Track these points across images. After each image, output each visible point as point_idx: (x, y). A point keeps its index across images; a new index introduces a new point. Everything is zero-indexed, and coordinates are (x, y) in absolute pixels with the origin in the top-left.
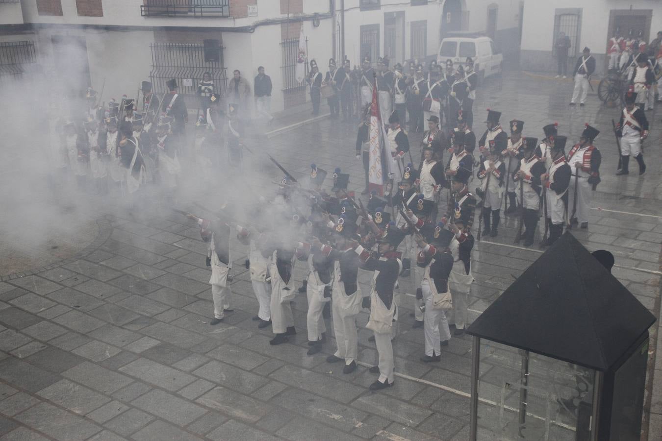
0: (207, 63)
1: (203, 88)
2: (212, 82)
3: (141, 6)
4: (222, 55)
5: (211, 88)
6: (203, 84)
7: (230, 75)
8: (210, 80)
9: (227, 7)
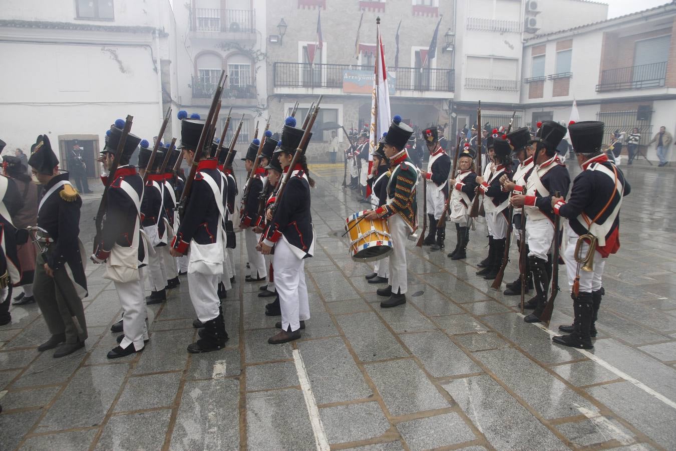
0: (638, 121)
1: (631, 137)
2: (639, 135)
3: (597, 85)
4: (651, 118)
5: (637, 138)
6: (632, 135)
7: (656, 131)
8: (638, 133)
9: (664, 80)
